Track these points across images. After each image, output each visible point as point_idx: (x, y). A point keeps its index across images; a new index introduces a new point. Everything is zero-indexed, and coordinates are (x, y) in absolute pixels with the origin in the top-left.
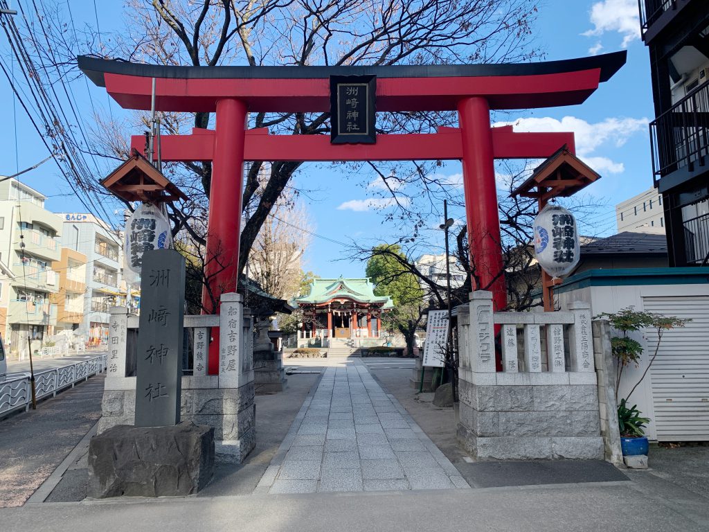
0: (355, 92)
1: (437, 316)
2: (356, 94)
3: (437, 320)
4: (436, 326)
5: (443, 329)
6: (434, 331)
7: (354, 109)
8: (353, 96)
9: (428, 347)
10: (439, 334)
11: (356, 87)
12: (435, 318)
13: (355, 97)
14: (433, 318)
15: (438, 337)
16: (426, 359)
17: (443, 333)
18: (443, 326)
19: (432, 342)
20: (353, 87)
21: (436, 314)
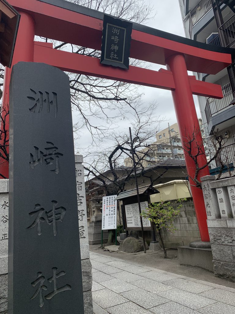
0: (118, 32)
1: (109, 199)
2: (118, 34)
3: (108, 202)
4: (108, 205)
5: (113, 207)
6: (107, 208)
7: (116, 44)
8: (115, 35)
9: (104, 218)
10: (111, 209)
11: (118, 29)
12: (107, 200)
13: (117, 36)
14: (106, 201)
15: (111, 211)
16: (104, 226)
17: (113, 209)
18: (113, 205)
19: (107, 215)
20: (117, 28)
21: (107, 198)
